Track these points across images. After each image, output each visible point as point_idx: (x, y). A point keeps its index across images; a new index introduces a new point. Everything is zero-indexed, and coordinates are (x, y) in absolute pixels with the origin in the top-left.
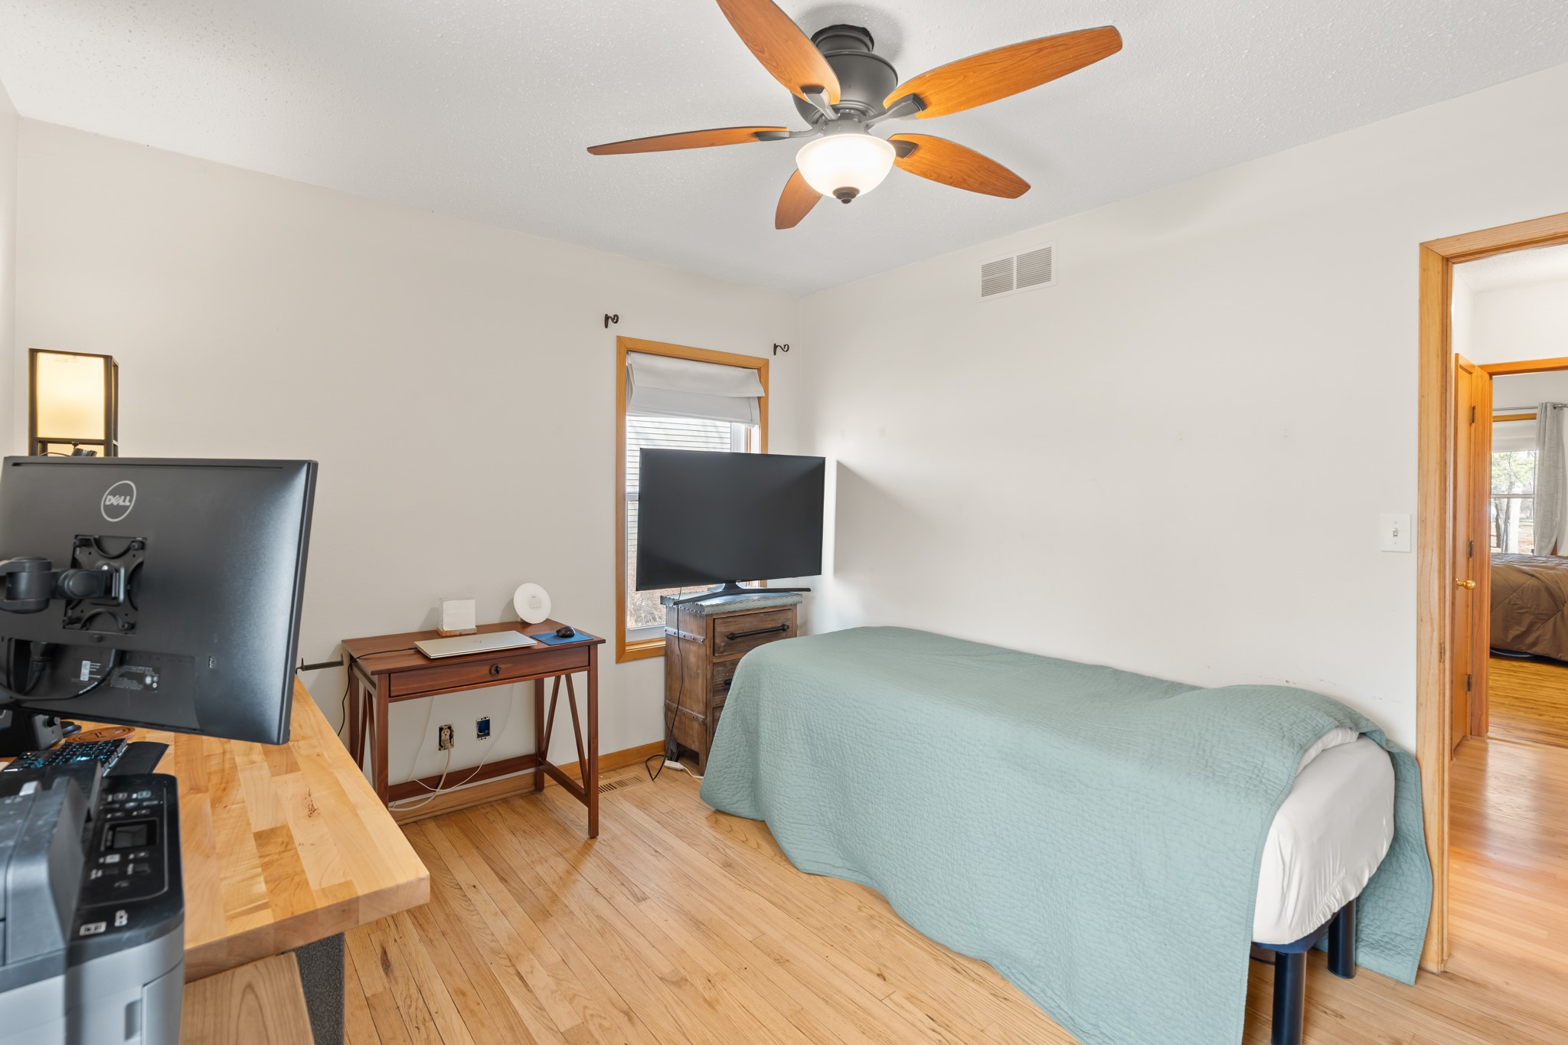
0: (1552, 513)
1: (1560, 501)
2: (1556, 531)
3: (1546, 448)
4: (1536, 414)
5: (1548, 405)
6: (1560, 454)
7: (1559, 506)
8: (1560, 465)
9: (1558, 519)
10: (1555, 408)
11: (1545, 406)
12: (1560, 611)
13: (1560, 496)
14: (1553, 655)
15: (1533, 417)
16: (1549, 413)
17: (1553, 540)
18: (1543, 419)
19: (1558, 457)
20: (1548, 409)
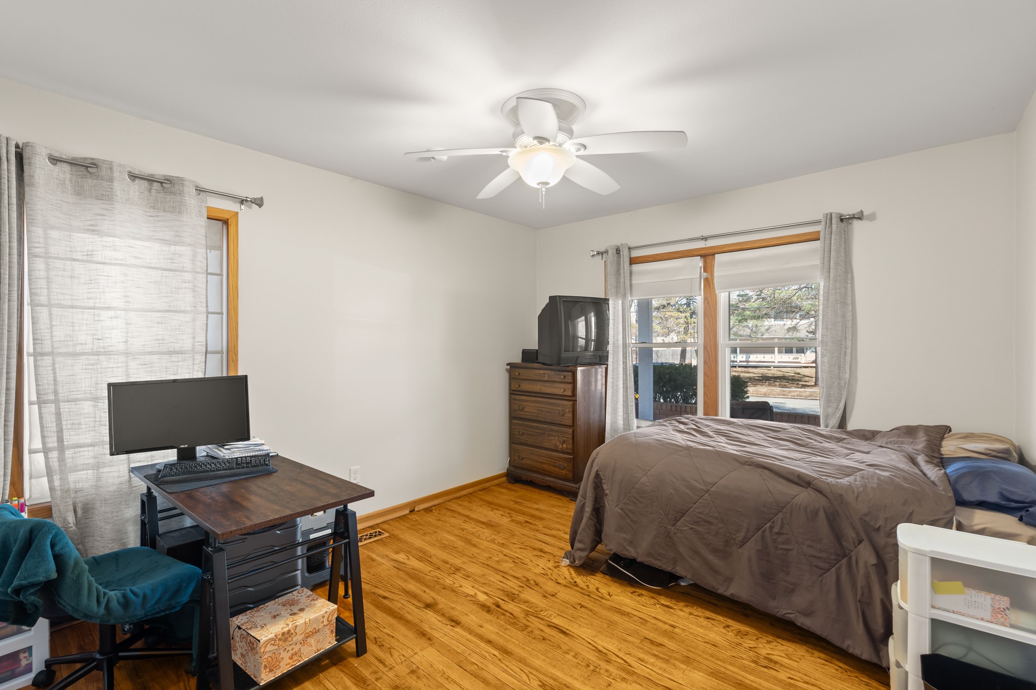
0: (839, 368)
1: (849, 351)
2: (845, 393)
3: (832, 275)
4: (819, 232)
5: (834, 216)
6: (849, 285)
7: (848, 358)
8: (849, 301)
9: (847, 376)
10: (842, 220)
11: (829, 217)
12: (845, 556)
13: (849, 343)
14: (836, 640)
15: (815, 237)
16: (834, 226)
17: (842, 406)
18: (828, 236)
19: (846, 288)
20: (834, 221)
